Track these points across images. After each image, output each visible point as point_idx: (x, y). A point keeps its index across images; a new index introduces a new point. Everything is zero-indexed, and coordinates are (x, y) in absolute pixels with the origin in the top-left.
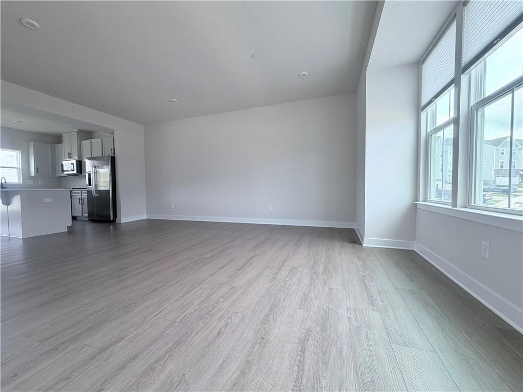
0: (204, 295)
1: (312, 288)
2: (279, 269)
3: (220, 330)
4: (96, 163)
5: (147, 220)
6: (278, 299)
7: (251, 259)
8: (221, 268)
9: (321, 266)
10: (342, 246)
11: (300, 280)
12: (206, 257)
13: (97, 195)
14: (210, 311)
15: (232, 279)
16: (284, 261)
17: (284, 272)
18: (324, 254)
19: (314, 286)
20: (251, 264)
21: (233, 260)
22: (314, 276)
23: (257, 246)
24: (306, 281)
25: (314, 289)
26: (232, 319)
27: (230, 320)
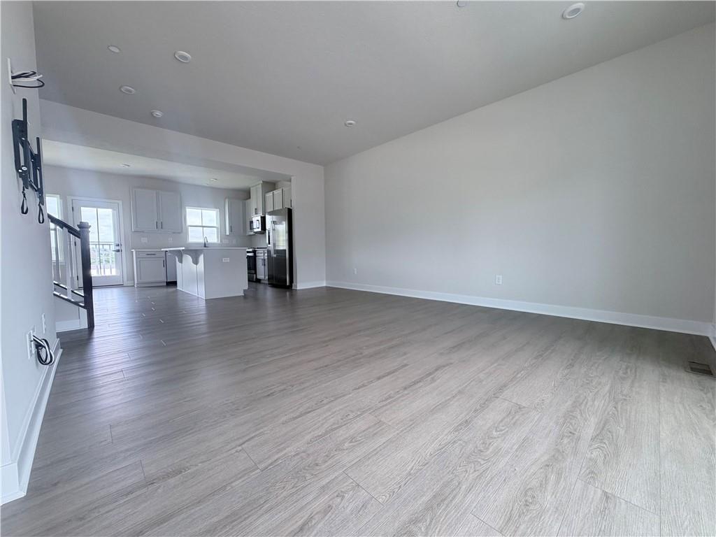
0: (326, 426)
1: (553, 477)
2: (484, 405)
3: (311, 518)
4: (274, 218)
5: (327, 288)
6: (455, 482)
7: (436, 370)
8: (379, 378)
9: (593, 421)
10: (664, 378)
11: (525, 444)
12: (366, 352)
13: (275, 256)
14: (317, 465)
15: (386, 405)
16: (502, 388)
17: (493, 415)
18: (607, 388)
19: (559, 475)
20: (433, 380)
21: (406, 365)
22: (566, 441)
23: (458, 347)
24: (541, 450)
25: (558, 482)
26: (343, 497)
27: (339, 500)
